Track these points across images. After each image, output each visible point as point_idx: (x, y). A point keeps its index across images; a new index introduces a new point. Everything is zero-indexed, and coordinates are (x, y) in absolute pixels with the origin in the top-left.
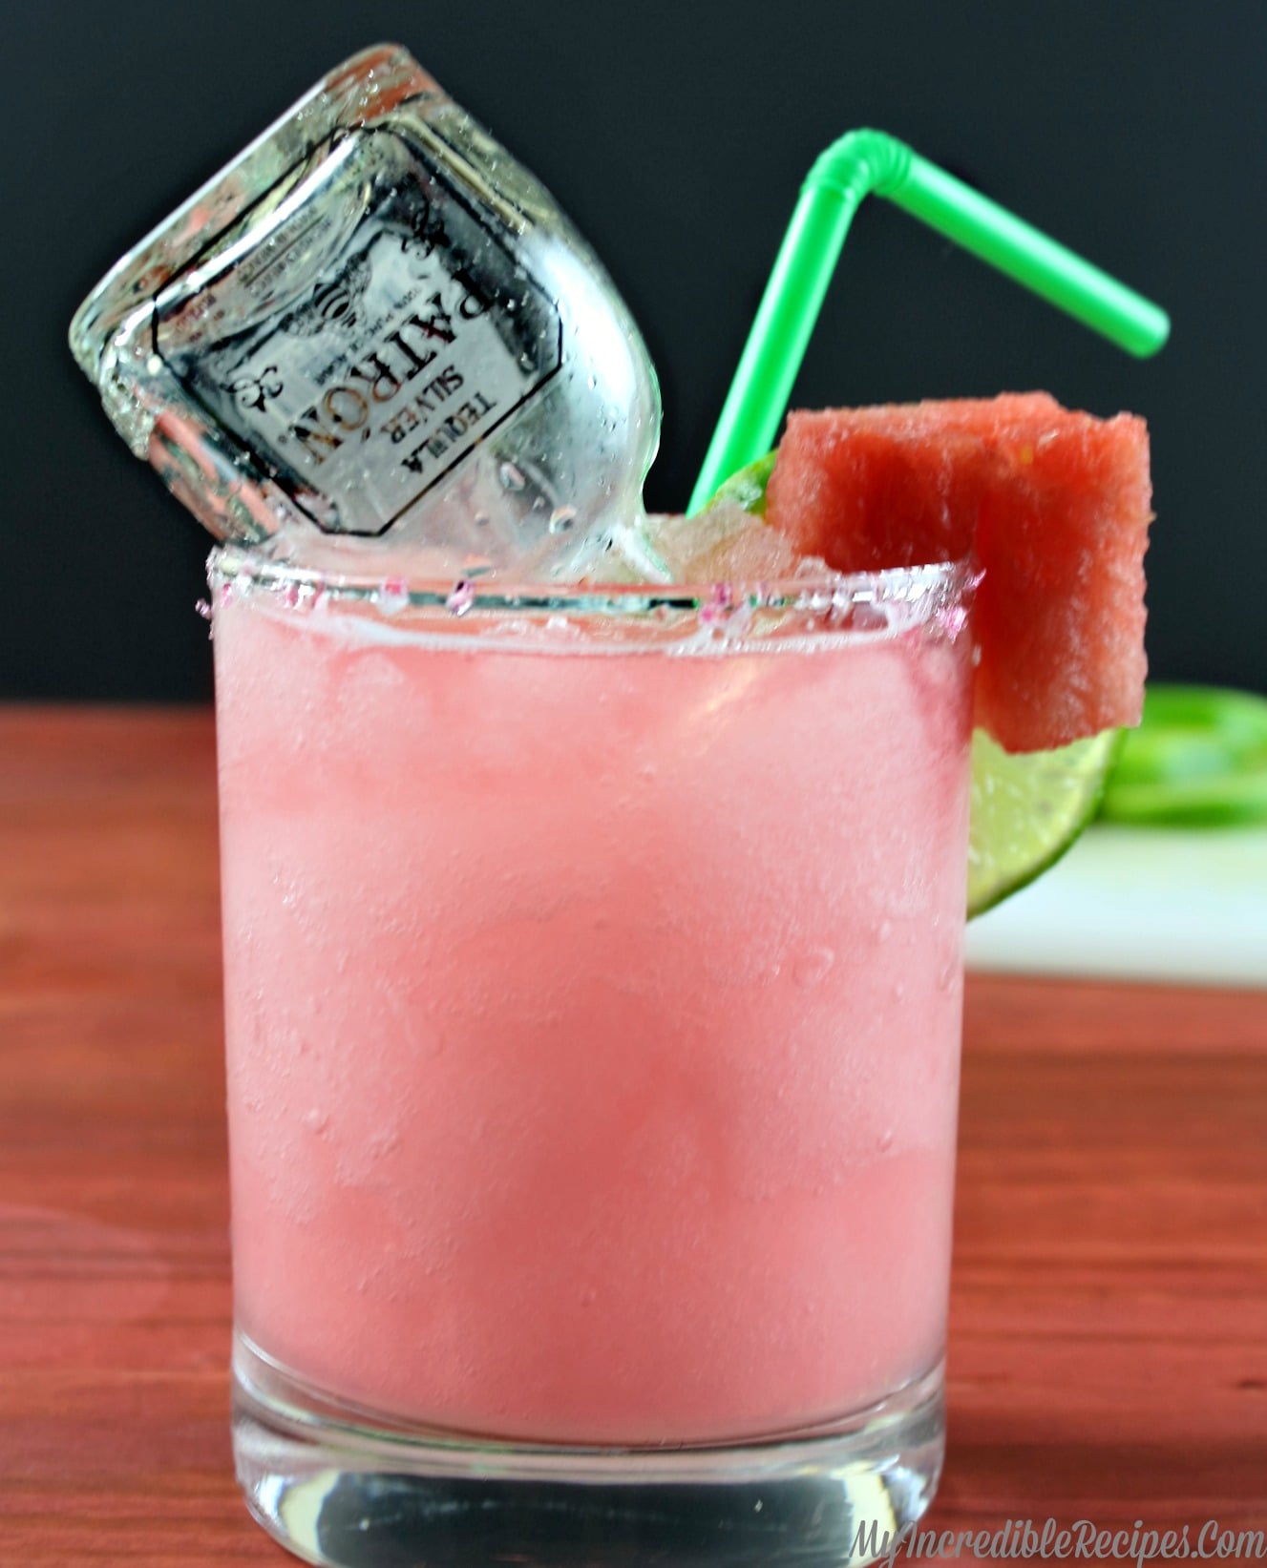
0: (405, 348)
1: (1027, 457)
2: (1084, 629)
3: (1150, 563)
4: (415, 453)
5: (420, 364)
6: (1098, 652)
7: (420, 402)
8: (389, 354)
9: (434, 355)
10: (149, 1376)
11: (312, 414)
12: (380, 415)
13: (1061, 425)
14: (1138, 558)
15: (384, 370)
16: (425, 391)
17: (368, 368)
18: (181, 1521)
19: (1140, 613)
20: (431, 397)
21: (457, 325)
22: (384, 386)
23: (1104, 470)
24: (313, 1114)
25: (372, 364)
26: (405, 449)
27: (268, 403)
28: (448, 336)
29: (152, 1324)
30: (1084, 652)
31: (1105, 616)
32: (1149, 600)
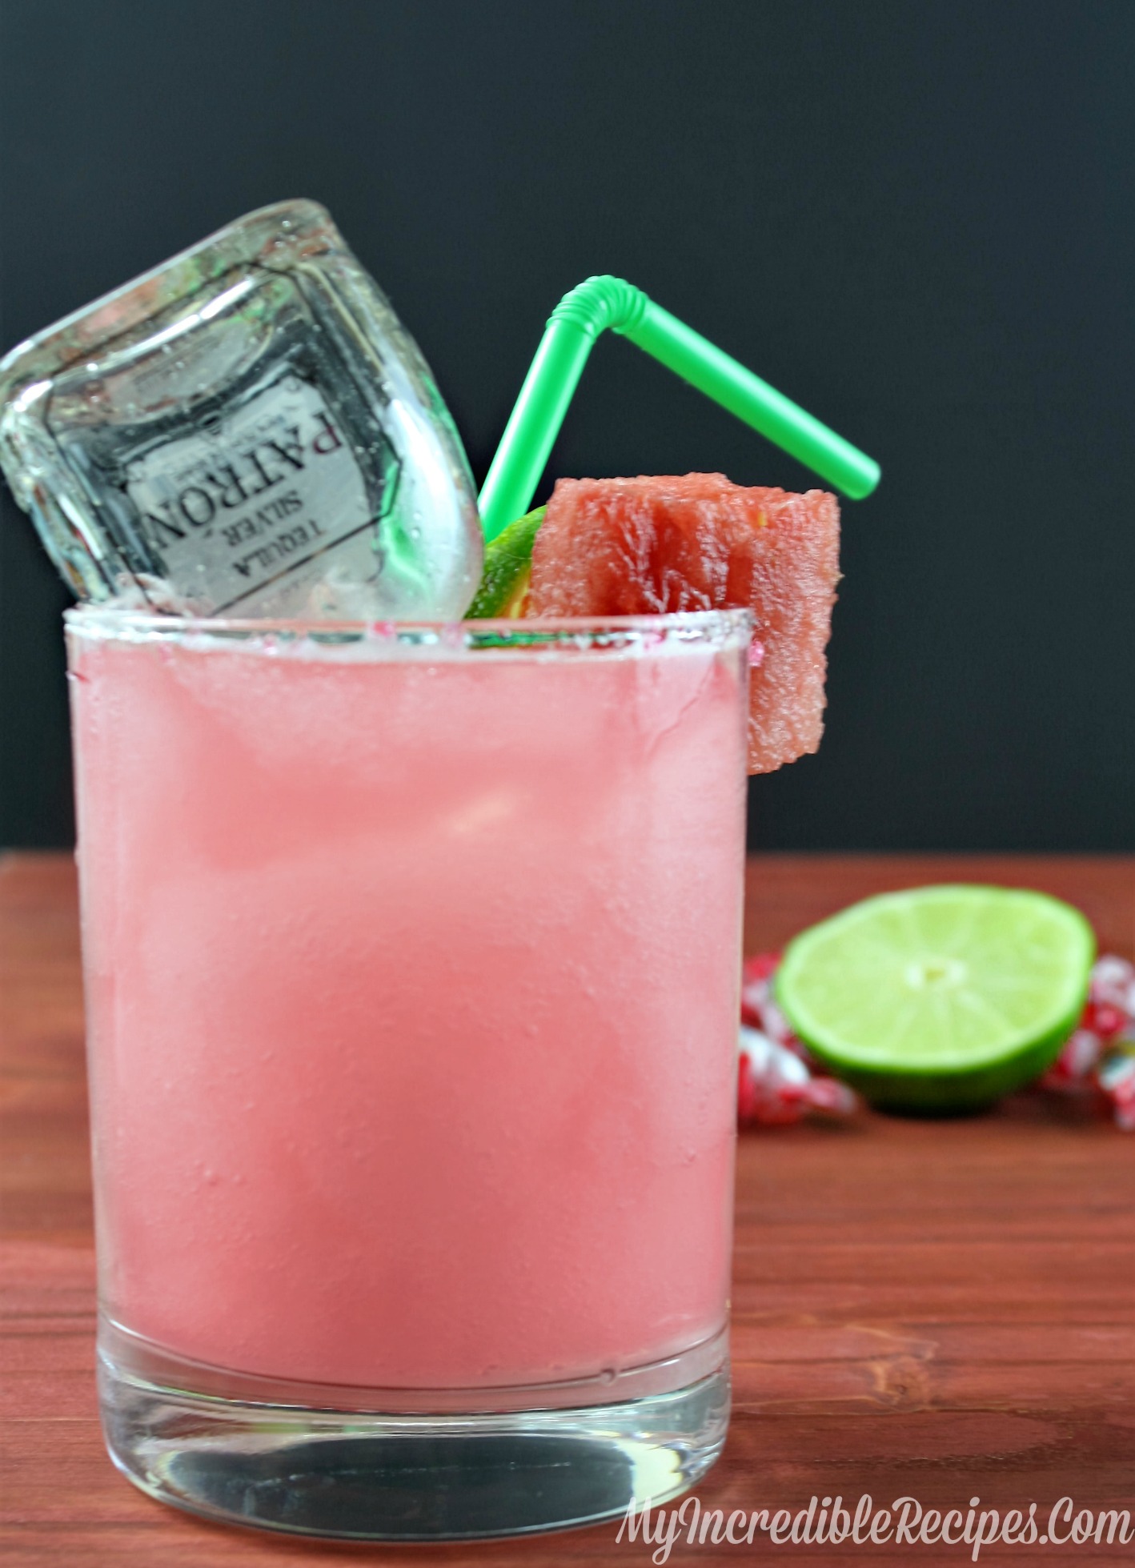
0: (258, 466)
4: (246, 559)
5: (269, 483)
7: (260, 515)
9: (281, 478)
20: (271, 515)
21: (308, 457)
22: (233, 496)
28: (298, 465)
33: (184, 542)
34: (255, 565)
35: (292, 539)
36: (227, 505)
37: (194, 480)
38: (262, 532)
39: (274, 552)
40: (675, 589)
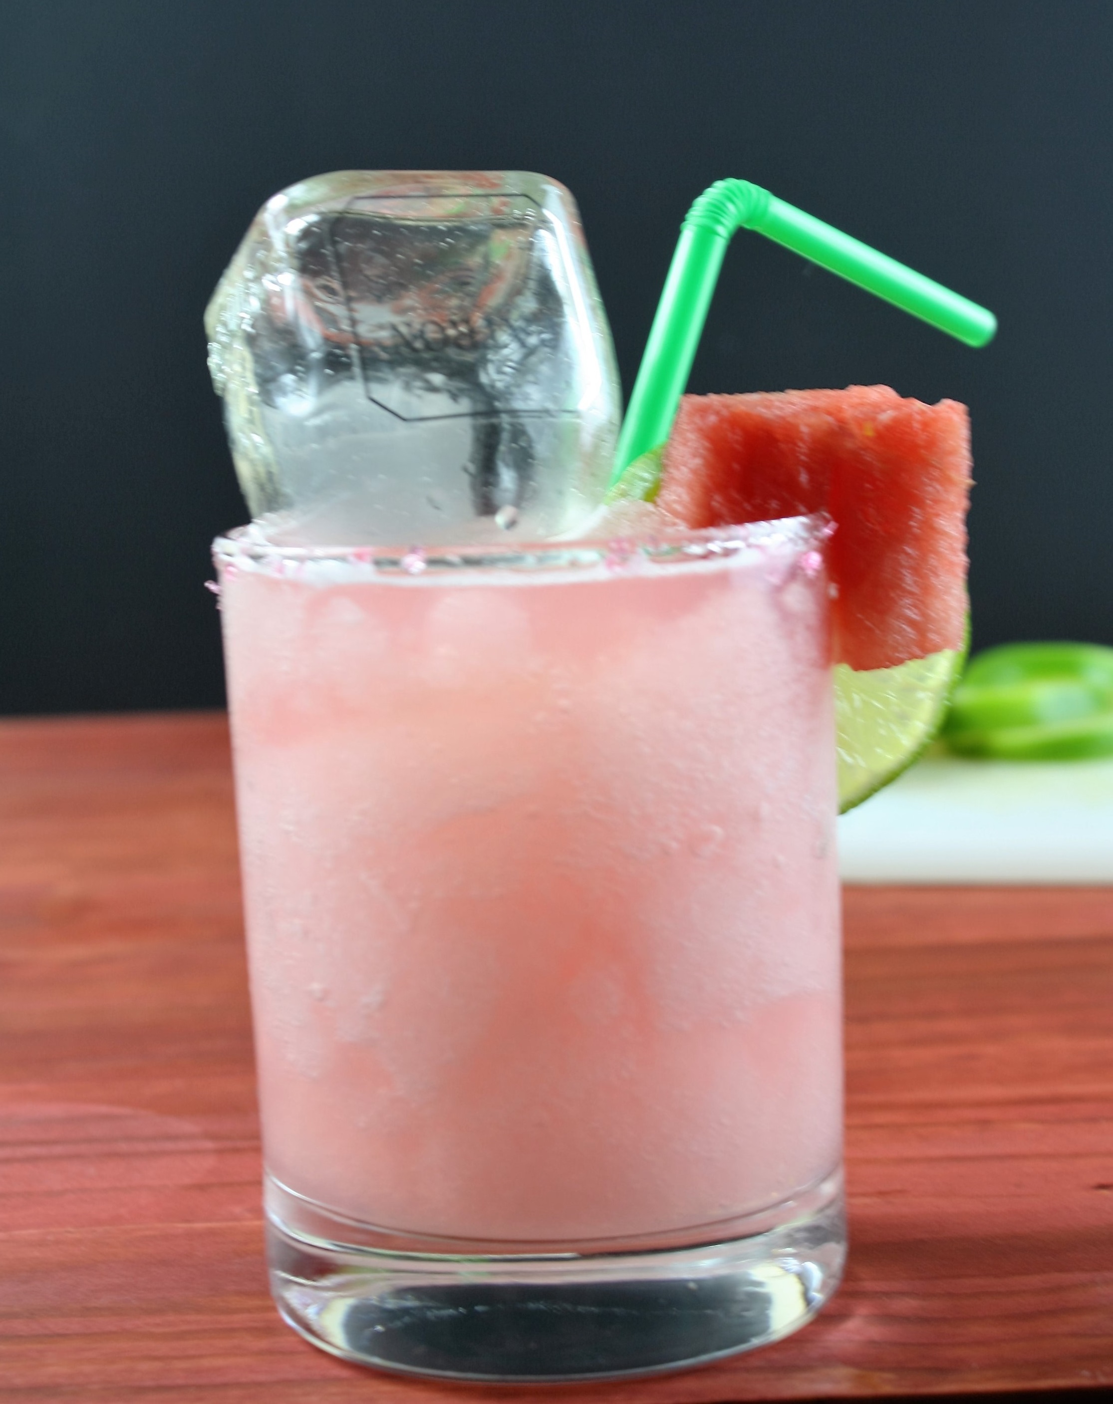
1: (869, 432)
2: (916, 571)
3: (972, 521)
6: (927, 589)
10: (199, 1226)
13: (896, 407)
14: (960, 515)
18: (230, 1331)
19: (962, 560)
23: (932, 444)
24: (316, 986)
29: (201, 1187)
30: (915, 589)
31: (933, 561)
32: (971, 550)
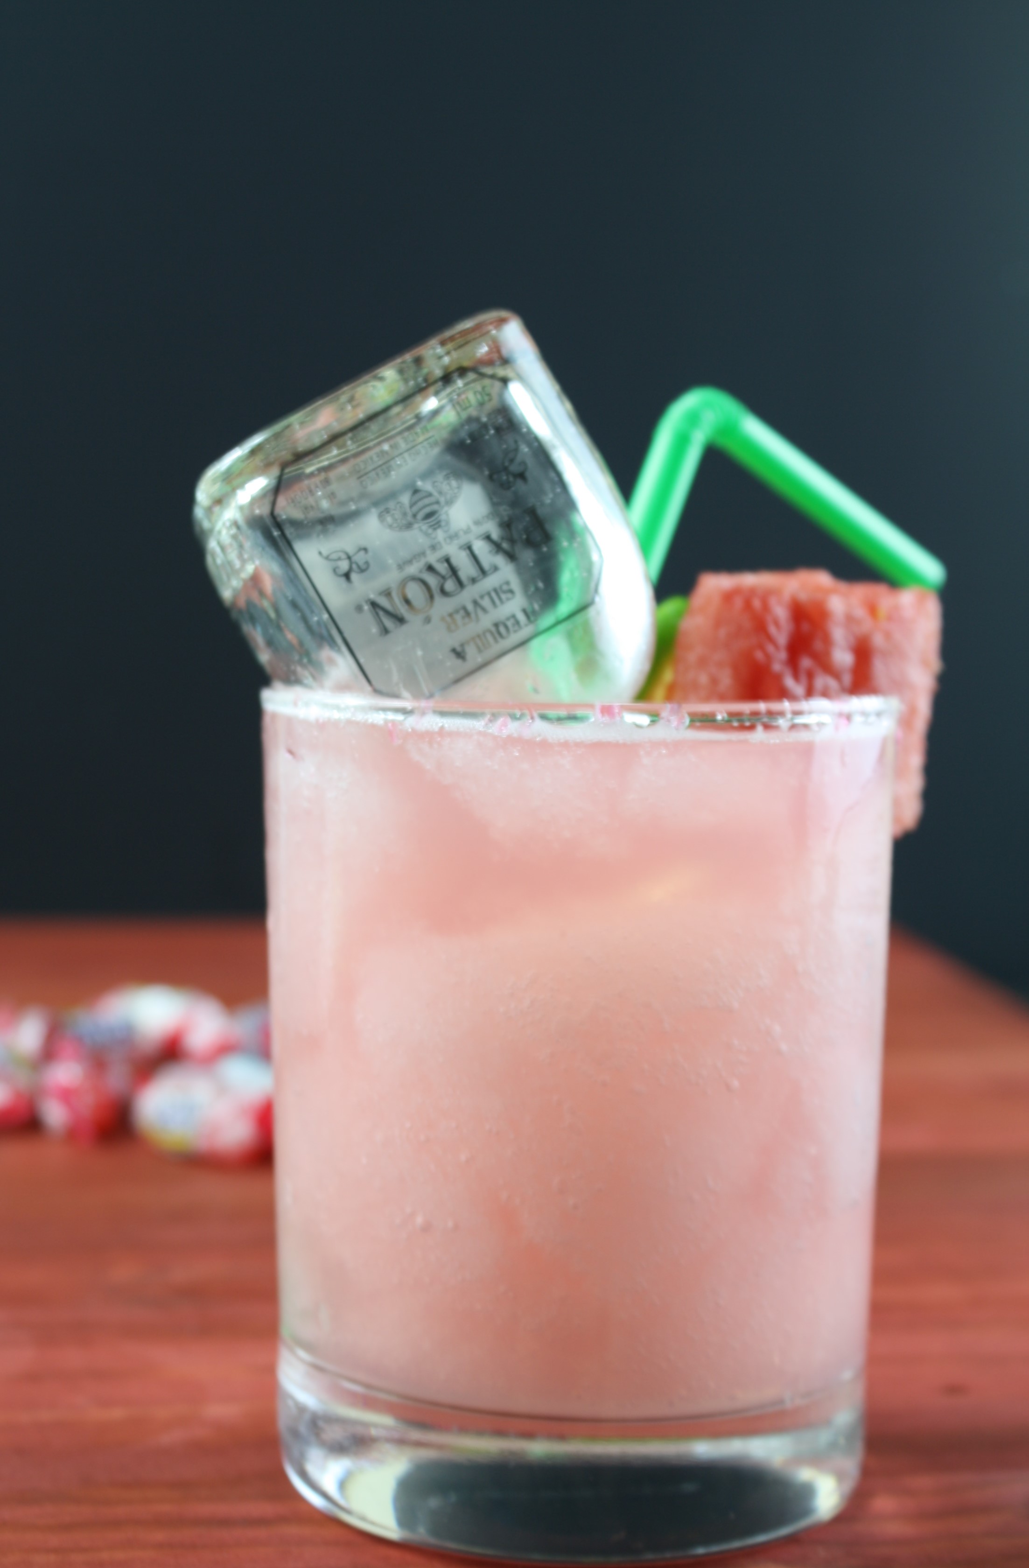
0: (474, 557)
4: (463, 645)
5: (483, 572)
7: (475, 603)
8: (462, 561)
9: (496, 569)
11: (387, 593)
12: (443, 606)
15: (454, 571)
16: (482, 597)
17: (442, 568)
20: (486, 603)
22: (450, 585)
25: (446, 565)
26: (454, 640)
27: (354, 576)
33: (405, 628)
34: (471, 651)
35: (506, 627)
36: (443, 592)
37: (413, 569)
38: (478, 620)
39: (489, 638)
40: (810, 676)
